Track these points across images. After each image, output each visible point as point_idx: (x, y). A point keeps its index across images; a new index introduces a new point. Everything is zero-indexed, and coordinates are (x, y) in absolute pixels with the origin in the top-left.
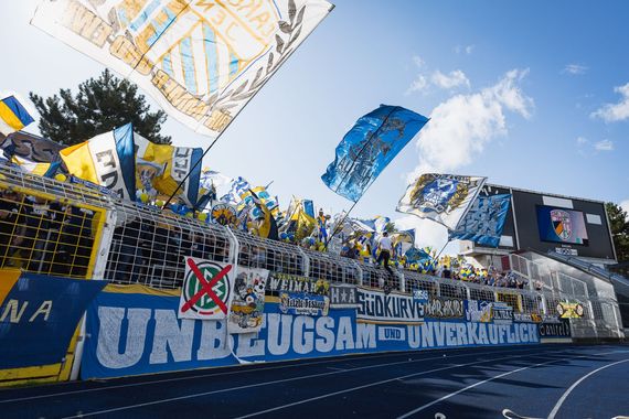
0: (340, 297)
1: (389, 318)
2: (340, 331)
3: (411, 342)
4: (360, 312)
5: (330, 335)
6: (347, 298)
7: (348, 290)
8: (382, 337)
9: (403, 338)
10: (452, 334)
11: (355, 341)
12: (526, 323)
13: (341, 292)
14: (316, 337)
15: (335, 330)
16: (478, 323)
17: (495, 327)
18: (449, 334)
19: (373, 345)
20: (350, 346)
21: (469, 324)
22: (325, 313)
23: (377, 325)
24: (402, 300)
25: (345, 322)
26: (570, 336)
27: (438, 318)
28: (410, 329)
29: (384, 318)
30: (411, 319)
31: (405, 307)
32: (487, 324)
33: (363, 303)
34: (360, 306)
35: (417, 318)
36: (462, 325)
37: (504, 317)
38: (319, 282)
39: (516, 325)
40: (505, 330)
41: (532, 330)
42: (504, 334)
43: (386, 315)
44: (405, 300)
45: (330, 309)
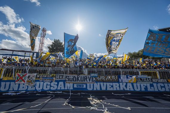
2: (59, 85)
3: (88, 88)
5: (55, 86)
9: (85, 87)
11: (65, 87)
14: (51, 86)
16: (127, 83)
18: (109, 86)
19: (72, 88)
21: (121, 84)
23: (74, 84)
24: (85, 77)
25: (61, 83)
28: (88, 84)
32: (132, 83)
36: (117, 84)
37: (145, 81)
38: (52, 75)
39: (154, 84)
40: (145, 85)
41: (168, 86)
42: (145, 87)
43: (77, 81)
44: (87, 77)
45: (55, 80)
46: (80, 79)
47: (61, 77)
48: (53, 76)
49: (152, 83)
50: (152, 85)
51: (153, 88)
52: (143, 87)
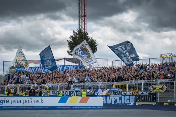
1: (66, 96)
12: (129, 96)
17: (111, 98)
24: (71, 92)
26: (155, 101)
31: (72, 93)
32: (106, 97)
37: (116, 94)
38: (47, 90)
39: (122, 97)
40: (116, 98)
41: (132, 98)
42: (115, 100)
43: (65, 95)
44: (72, 92)
45: (50, 95)
46: (67, 93)
47: (53, 92)
48: (48, 92)
49: (121, 96)
50: (121, 98)
51: (121, 100)
52: (114, 100)
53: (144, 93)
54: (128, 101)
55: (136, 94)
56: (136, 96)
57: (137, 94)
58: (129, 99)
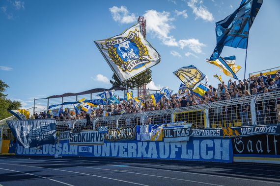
0: (64, 136)
1: (84, 142)
2: (64, 148)
3: (95, 153)
4: (71, 141)
5: (60, 150)
6: (66, 136)
7: (66, 134)
8: (80, 150)
9: (91, 151)
10: (124, 150)
11: (69, 152)
13: (64, 134)
14: (56, 150)
15: (62, 148)
16: (148, 142)
17: (167, 144)
18: (122, 150)
19: (76, 153)
20: (67, 153)
21: (140, 144)
22: (58, 142)
23: (78, 146)
24: (92, 133)
25: (66, 145)
27: (114, 140)
28: (95, 147)
29: (82, 143)
30: (96, 142)
31: (94, 137)
32: (157, 142)
33: (73, 137)
34: (71, 138)
35: (99, 142)
36: (134, 145)
37: (178, 135)
41: (221, 146)
42: (177, 150)
51: (191, 151)
52: (174, 150)
53: (258, 130)
54: (211, 152)
55: (234, 134)
56: (232, 139)
57: (236, 132)
58: (213, 149)
